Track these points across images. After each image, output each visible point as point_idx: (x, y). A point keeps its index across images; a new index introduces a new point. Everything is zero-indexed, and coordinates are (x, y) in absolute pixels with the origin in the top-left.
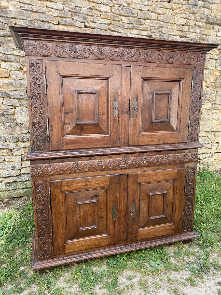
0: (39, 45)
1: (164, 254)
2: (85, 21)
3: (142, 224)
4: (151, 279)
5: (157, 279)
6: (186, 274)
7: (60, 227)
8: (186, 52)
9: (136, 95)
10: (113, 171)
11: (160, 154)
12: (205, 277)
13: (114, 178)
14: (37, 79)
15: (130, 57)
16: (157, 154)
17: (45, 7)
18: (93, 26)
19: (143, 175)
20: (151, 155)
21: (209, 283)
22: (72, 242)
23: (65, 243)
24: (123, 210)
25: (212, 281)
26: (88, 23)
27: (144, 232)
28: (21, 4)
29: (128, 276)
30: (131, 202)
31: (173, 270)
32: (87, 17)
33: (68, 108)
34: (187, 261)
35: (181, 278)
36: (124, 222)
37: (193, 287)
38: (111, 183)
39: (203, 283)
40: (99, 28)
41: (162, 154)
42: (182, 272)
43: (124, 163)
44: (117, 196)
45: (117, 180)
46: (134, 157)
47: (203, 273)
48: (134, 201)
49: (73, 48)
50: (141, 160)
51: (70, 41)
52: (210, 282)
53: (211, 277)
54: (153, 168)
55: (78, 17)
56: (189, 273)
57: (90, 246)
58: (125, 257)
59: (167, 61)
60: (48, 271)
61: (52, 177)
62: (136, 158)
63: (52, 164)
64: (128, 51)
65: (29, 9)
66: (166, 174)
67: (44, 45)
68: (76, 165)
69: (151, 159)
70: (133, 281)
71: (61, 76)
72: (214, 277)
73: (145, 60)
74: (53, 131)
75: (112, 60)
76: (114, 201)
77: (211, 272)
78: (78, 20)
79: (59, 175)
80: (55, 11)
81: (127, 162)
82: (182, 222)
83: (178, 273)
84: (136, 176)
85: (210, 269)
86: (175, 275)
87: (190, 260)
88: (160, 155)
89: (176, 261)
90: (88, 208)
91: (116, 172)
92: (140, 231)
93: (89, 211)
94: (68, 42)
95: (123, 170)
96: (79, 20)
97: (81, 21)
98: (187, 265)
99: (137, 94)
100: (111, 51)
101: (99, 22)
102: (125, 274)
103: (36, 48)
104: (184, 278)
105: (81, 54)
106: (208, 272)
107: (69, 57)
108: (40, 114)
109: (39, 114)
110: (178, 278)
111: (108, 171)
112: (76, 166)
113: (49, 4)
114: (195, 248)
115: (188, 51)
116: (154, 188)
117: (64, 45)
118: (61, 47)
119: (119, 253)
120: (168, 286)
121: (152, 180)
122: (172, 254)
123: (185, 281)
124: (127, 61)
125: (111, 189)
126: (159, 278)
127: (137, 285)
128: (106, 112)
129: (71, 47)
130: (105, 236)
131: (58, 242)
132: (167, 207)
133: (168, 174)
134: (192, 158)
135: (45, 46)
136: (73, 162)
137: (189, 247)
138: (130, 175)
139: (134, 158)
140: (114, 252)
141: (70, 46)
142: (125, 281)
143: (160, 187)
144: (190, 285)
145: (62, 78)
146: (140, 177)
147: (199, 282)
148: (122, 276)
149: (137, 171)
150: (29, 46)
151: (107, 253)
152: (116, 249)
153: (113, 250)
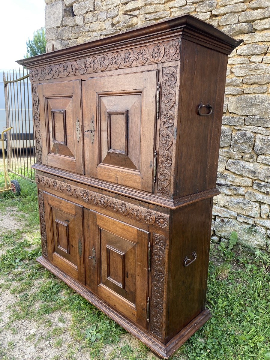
0: (34, 72)
2: (211, 9)
9: (92, 115)
13: (78, 209)
15: (86, 68)
16: (115, 197)
17: (169, 9)
18: (222, 12)
19: (102, 219)
20: (109, 196)
23: (53, 252)
26: (216, 10)
28: (147, 16)
30: (92, 245)
32: (214, 3)
36: (88, 264)
40: (230, 12)
41: (121, 198)
43: (85, 195)
44: (81, 231)
45: (81, 213)
48: (94, 245)
50: (99, 197)
54: (112, 214)
55: (202, 6)
57: (66, 269)
59: (123, 66)
61: (45, 188)
62: (95, 193)
63: (44, 177)
65: (152, 18)
66: (124, 229)
68: (55, 183)
69: (108, 201)
71: (45, 97)
73: (100, 69)
75: (74, 75)
76: (79, 234)
78: (201, 11)
79: (48, 188)
80: (176, 9)
81: (88, 195)
84: (95, 215)
88: (119, 199)
90: (63, 230)
92: (101, 286)
93: (63, 233)
95: (86, 204)
96: (204, 11)
97: (206, 11)
100: (72, 66)
101: (232, 3)
103: (33, 75)
105: (54, 74)
111: (75, 199)
113: (171, 4)
116: (113, 242)
121: (110, 230)
124: (85, 74)
125: (76, 220)
128: (73, 134)
130: (75, 268)
131: (49, 248)
132: (127, 277)
133: (126, 231)
135: (37, 72)
138: (91, 212)
141: (48, 68)
143: (119, 244)
145: (47, 99)
146: (99, 219)
148: (62, 313)
149: (98, 211)
150: (30, 74)
151: (73, 286)
152: (81, 288)
153: (79, 287)
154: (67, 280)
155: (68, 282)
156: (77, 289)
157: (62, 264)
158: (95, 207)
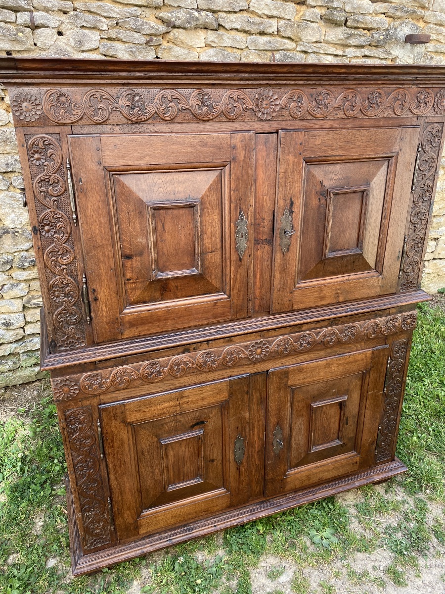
0: (47, 98)
1: (338, 511)
3: (295, 461)
4: (316, 573)
5: (328, 574)
6: (383, 558)
7: (127, 490)
8: (409, 86)
9: (288, 202)
10: (235, 370)
11: (338, 323)
12: (421, 561)
13: (238, 383)
14: (50, 183)
15: (277, 110)
16: (330, 325)
19: (300, 371)
20: (318, 328)
21: (430, 575)
22: (152, 514)
23: (139, 516)
24: (256, 442)
25: (434, 572)
27: (298, 476)
29: (269, 570)
30: (274, 425)
31: (358, 551)
33: (131, 245)
34: (384, 527)
35: (375, 568)
36: (257, 462)
37: (399, 588)
38: (232, 393)
39: (418, 576)
41: (342, 322)
42: (377, 554)
43: (259, 350)
44: (245, 418)
45: (245, 387)
46: (281, 335)
47: (417, 554)
48: (279, 423)
49: (137, 98)
50: (297, 339)
51: (126, 81)
52: (431, 573)
53: (433, 561)
54: (322, 353)
56: (390, 554)
57: (189, 514)
58: (260, 528)
59: (363, 114)
60: (107, 570)
61: (102, 397)
62: (285, 336)
63: (102, 371)
64: (272, 96)
66: (348, 363)
67: (61, 95)
68: (154, 366)
69: (317, 336)
70: (279, 580)
71: (110, 171)
72: (438, 562)
73: (311, 115)
74: (99, 302)
75: (232, 120)
76: (237, 428)
77: (432, 550)
79: (118, 392)
81: (267, 347)
82: (374, 447)
83: (368, 555)
84: (286, 373)
85: (430, 543)
86: (363, 562)
87: (390, 522)
89: (362, 527)
90: (184, 449)
91: (242, 369)
92: (291, 474)
93: (187, 453)
94: (123, 84)
95: (258, 365)
98: (385, 536)
99: (291, 199)
100: (230, 99)
102: (263, 564)
103: (39, 107)
104: (381, 568)
105: (156, 113)
106: (426, 552)
107: (126, 121)
108: (65, 265)
109: (62, 265)
110: (369, 568)
111: (225, 371)
112: (155, 368)
114: (398, 492)
115: (413, 84)
116: (322, 393)
117: (114, 91)
118: (104, 97)
119: (250, 521)
120: (351, 588)
121: (319, 378)
122: (353, 511)
123: (382, 575)
124: (269, 120)
125: (231, 406)
126: (331, 572)
127: (289, 590)
128: (219, 246)
129: (129, 96)
130: (221, 493)
131: (123, 517)
132: (347, 424)
133: (352, 362)
134: (404, 324)
135: (63, 99)
136: (148, 362)
137: (386, 492)
138: (273, 373)
139: (281, 337)
140: (240, 520)
141: (129, 94)
142: (264, 581)
143: (334, 389)
144: (392, 583)
145: (113, 174)
146: (294, 375)
147: (410, 577)
148: (258, 570)
149: (288, 364)
150: (21, 103)
151: (224, 525)
152: (243, 513)
153: (237, 515)
154: (203, 528)
155: (207, 530)
156: (236, 521)
157: (173, 517)
158: (280, 361)
